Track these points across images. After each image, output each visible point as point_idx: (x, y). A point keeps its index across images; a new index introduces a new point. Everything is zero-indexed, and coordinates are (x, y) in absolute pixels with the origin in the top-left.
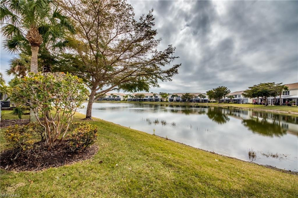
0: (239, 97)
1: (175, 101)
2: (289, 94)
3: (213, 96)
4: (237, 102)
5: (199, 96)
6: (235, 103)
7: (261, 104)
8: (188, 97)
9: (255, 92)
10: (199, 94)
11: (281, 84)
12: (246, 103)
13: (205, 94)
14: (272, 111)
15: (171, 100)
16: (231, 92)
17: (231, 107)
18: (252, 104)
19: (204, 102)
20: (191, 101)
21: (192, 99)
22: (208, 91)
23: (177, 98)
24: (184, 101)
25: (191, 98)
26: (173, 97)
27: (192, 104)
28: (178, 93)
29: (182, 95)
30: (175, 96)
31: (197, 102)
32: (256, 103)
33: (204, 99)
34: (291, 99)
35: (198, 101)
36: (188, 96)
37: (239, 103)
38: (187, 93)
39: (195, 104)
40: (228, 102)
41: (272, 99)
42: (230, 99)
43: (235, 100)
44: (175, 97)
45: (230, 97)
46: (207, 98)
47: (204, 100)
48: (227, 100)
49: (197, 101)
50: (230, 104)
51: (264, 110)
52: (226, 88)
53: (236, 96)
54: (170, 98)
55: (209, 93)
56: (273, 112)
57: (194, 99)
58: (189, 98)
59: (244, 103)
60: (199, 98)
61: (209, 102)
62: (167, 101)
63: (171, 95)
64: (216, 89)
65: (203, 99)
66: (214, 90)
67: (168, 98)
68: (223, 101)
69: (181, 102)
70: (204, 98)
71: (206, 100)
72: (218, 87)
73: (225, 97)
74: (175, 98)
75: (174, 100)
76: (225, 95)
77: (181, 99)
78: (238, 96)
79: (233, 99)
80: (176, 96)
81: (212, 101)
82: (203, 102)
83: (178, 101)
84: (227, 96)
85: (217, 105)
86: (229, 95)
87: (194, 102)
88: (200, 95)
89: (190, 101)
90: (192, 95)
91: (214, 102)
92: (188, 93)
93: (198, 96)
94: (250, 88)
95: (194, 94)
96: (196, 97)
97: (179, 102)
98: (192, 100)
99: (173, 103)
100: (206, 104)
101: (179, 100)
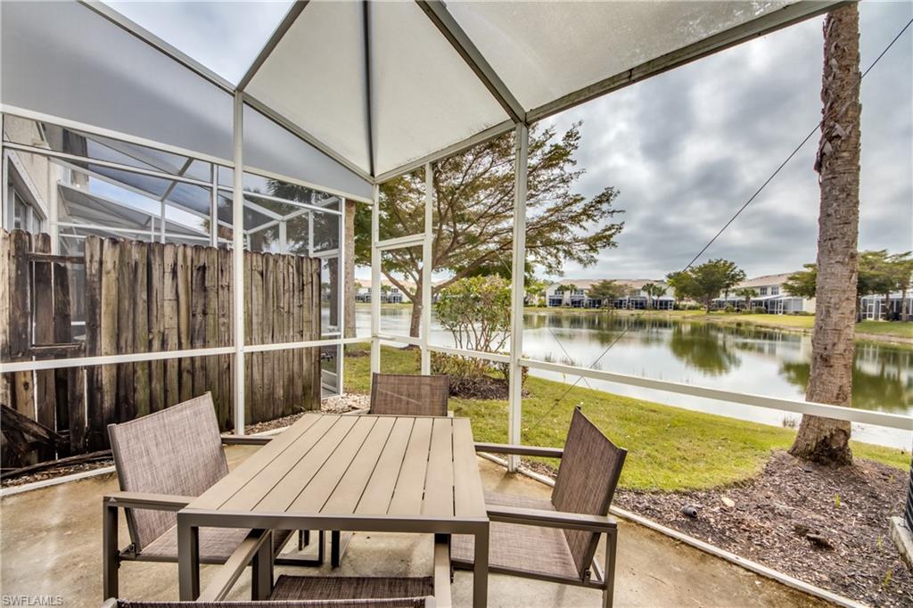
0: (772, 293)
1: (567, 304)
3: (688, 288)
4: (768, 308)
5: (644, 289)
6: (759, 312)
8: (611, 292)
10: (645, 284)
11: (906, 254)
12: (796, 313)
13: (662, 281)
15: (557, 303)
16: (748, 277)
17: (748, 324)
18: (813, 315)
19: (661, 308)
20: (619, 305)
21: (621, 299)
22: (672, 272)
23: (573, 294)
24: (595, 303)
25: (618, 295)
26: (563, 293)
27: (623, 313)
28: (577, 281)
29: (590, 287)
30: (567, 289)
31: (636, 308)
33: (661, 298)
35: (641, 305)
36: (608, 288)
37: (772, 313)
38: (605, 281)
39: (633, 315)
40: (738, 307)
41: (878, 302)
42: (743, 298)
43: (760, 303)
44: (569, 292)
45: (746, 292)
46: (670, 295)
47: (661, 302)
48: (734, 303)
49: (636, 304)
50: (745, 313)
52: (732, 264)
53: (764, 290)
54: (553, 294)
55: (678, 281)
57: (627, 297)
58: (612, 296)
59: (792, 311)
60: (644, 294)
61: (676, 308)
62: (542, 305)
63: (556, 287)
64: (701, 269)
65: (655, 298)
66: (692, 271)
67: (544, 295)
68: (720, 305)
69: (586, 308)
70: (659, 296)
71: (666, 302)
72: (706, 263)
73: (726, 292)
74: (567, 296)
75: (564, 303)
76: (728, 286)
77: (586, 297)
78: (769, 291)
79: (752, 299)
80: (572, 288)
81: (685, 306)
82: (656, 309)
83: (576, 304)
84: (734, 291)
85: (701, 316)
86: (742, 285)
87: (628, 308)
88: (649, 288)
89: (616, 304)
90: (620, 286)
91: (691, 308)
92: (608, 279)
93: (640, 288)
94: (807, 266)
95: (629, 284)
96: (634, 292)
97: (579, 307)
98: (621, 301)
99: (564, 312)
100: (669, 315)
101: (579, 302)
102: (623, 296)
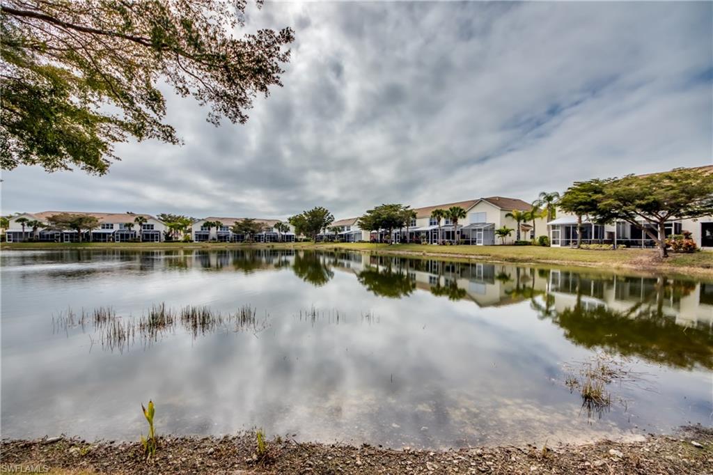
0: (347, 230)
1: (214, 239)
2: (415, 225)
3: (304, 226)
4: (346, 239)
5: (275, 226)
6: (343, 241)
7: (381, 242)
8: (251, 228)
9: (377, 220)
10: (276, 223)
11: (409, 207)
12: (360, 241)
13: (286, 222)
14: (396, 252)
15: (203, 237)
16: (336, 220)
17: (340, 249)
18: (368, 242)
19: (287, 241)
20: (258, 239)
21: (259, 234)
22: (291, 216)
23: (219, 230)
24: (240, 238)
25: (258, 230)
26: (209, 229)
27: (261, 246)
28: (223, 219)
29: (234, 224)
30: (213, 225)
31: (271, 241)
32: (374, 241)
33: (287, 234)
34: (418, 233)
35: (274, 239)
36: (249, 225)
37: (348, 242)
38: (247, 219)
39: (269, 247)
40: (331, 239)
41: (395, 234)
42: (334, 233)
43: (342, 236)
44: (215, 228)
45: (335, 229)
46: (292, 231)
47: (287, 236)
48: (328, 236)
49: (271, 238)
50: (335, 243)
51: (390, 252)
52: (327, 211)
53: (343, 227)
54: (200, 230)
55: (296, 221)
56: (399, 254)
57: (264, 233)
58: (253, 232)
59: (357, 240)
60: (276, 231)
61: (296, 240)
62: (187, 241)
63: (202, 224)
64: (310, 213)
65: (283, 233)
66: (305, 214)
67: (190, 231)
68: (321, 237)
69: (231, 242)
70: (285, 232)
71: (290, 236)
72: (314, 209)
73: (324, 229)
74: (213, 232)
75: (211, 237)
76: (325, 225)
77: (231, 233)
78: (346, 228)
79: (339, 233)
80: (218, 225)
81: (301, 239)
82: (284, 241)
83: (222, 239)
84: (328, 228)
85: (311, 246)
86: (333, 225)
87: (265, 242)
88: (279, 225)
89: (256, 238)
90: (259, 224)
91: (305, 241)
92: (249, 218)
93: (273, 226)
94: (368, 212)
95: (265, 222)
96: (269, 229)
97: (225, 241)
98: (260, 236)
99: (210, 246)
100: (291, 246)
101: (225, 237)
102: (261, 231)
